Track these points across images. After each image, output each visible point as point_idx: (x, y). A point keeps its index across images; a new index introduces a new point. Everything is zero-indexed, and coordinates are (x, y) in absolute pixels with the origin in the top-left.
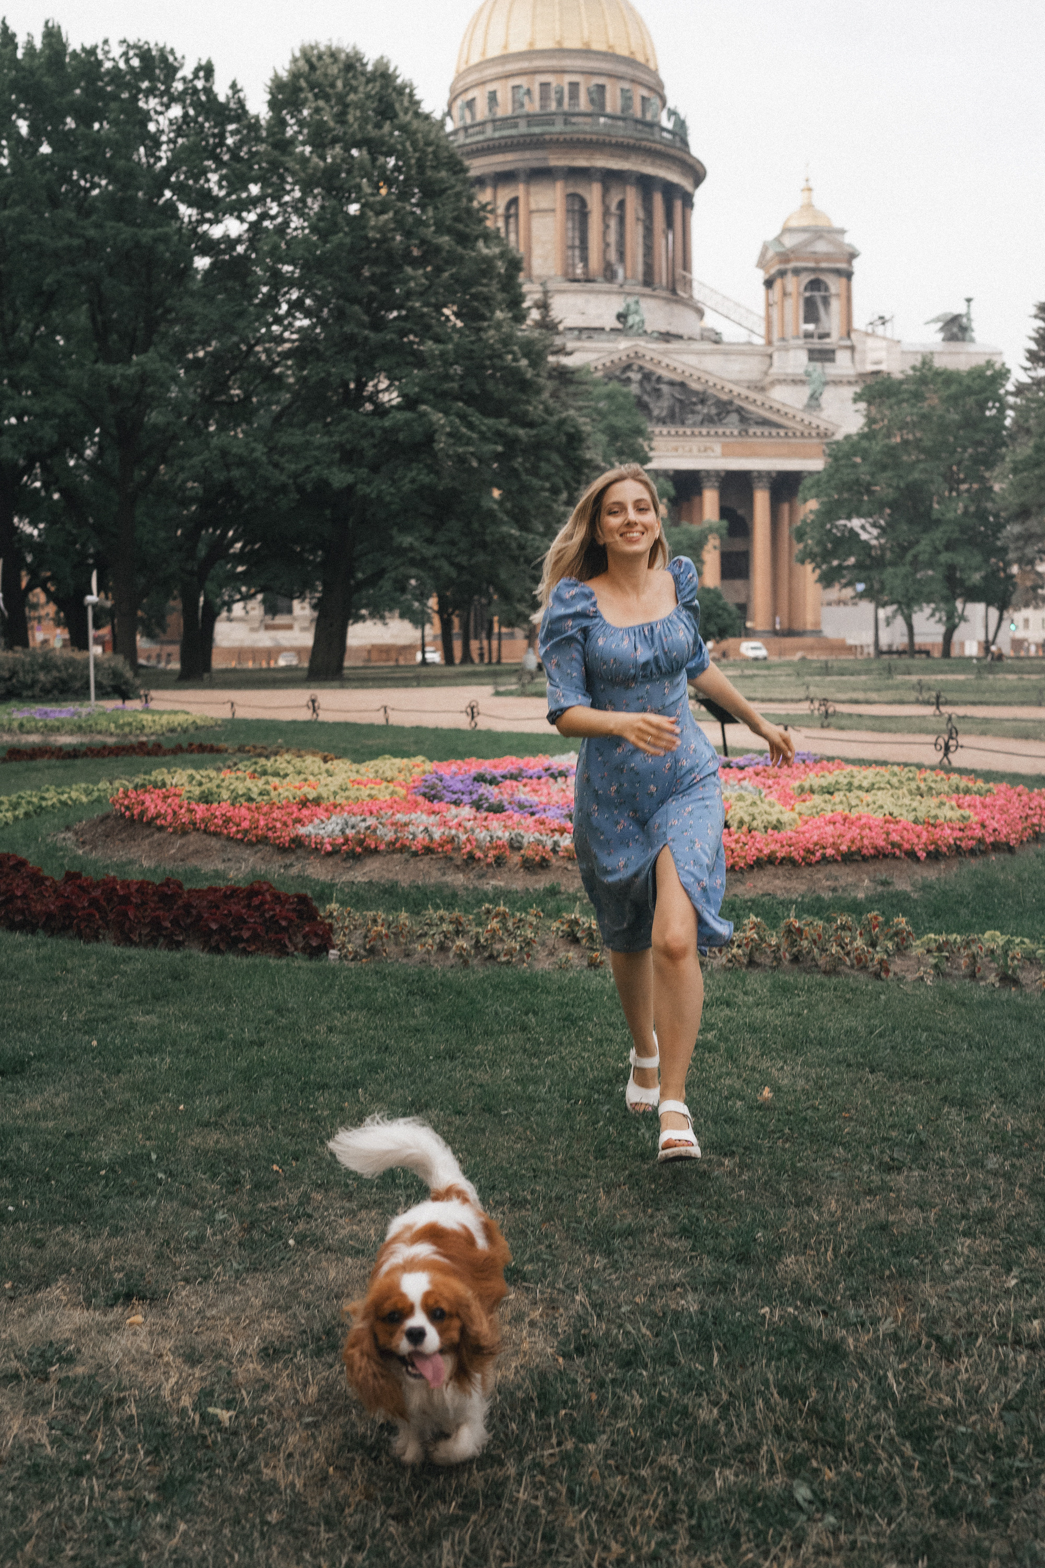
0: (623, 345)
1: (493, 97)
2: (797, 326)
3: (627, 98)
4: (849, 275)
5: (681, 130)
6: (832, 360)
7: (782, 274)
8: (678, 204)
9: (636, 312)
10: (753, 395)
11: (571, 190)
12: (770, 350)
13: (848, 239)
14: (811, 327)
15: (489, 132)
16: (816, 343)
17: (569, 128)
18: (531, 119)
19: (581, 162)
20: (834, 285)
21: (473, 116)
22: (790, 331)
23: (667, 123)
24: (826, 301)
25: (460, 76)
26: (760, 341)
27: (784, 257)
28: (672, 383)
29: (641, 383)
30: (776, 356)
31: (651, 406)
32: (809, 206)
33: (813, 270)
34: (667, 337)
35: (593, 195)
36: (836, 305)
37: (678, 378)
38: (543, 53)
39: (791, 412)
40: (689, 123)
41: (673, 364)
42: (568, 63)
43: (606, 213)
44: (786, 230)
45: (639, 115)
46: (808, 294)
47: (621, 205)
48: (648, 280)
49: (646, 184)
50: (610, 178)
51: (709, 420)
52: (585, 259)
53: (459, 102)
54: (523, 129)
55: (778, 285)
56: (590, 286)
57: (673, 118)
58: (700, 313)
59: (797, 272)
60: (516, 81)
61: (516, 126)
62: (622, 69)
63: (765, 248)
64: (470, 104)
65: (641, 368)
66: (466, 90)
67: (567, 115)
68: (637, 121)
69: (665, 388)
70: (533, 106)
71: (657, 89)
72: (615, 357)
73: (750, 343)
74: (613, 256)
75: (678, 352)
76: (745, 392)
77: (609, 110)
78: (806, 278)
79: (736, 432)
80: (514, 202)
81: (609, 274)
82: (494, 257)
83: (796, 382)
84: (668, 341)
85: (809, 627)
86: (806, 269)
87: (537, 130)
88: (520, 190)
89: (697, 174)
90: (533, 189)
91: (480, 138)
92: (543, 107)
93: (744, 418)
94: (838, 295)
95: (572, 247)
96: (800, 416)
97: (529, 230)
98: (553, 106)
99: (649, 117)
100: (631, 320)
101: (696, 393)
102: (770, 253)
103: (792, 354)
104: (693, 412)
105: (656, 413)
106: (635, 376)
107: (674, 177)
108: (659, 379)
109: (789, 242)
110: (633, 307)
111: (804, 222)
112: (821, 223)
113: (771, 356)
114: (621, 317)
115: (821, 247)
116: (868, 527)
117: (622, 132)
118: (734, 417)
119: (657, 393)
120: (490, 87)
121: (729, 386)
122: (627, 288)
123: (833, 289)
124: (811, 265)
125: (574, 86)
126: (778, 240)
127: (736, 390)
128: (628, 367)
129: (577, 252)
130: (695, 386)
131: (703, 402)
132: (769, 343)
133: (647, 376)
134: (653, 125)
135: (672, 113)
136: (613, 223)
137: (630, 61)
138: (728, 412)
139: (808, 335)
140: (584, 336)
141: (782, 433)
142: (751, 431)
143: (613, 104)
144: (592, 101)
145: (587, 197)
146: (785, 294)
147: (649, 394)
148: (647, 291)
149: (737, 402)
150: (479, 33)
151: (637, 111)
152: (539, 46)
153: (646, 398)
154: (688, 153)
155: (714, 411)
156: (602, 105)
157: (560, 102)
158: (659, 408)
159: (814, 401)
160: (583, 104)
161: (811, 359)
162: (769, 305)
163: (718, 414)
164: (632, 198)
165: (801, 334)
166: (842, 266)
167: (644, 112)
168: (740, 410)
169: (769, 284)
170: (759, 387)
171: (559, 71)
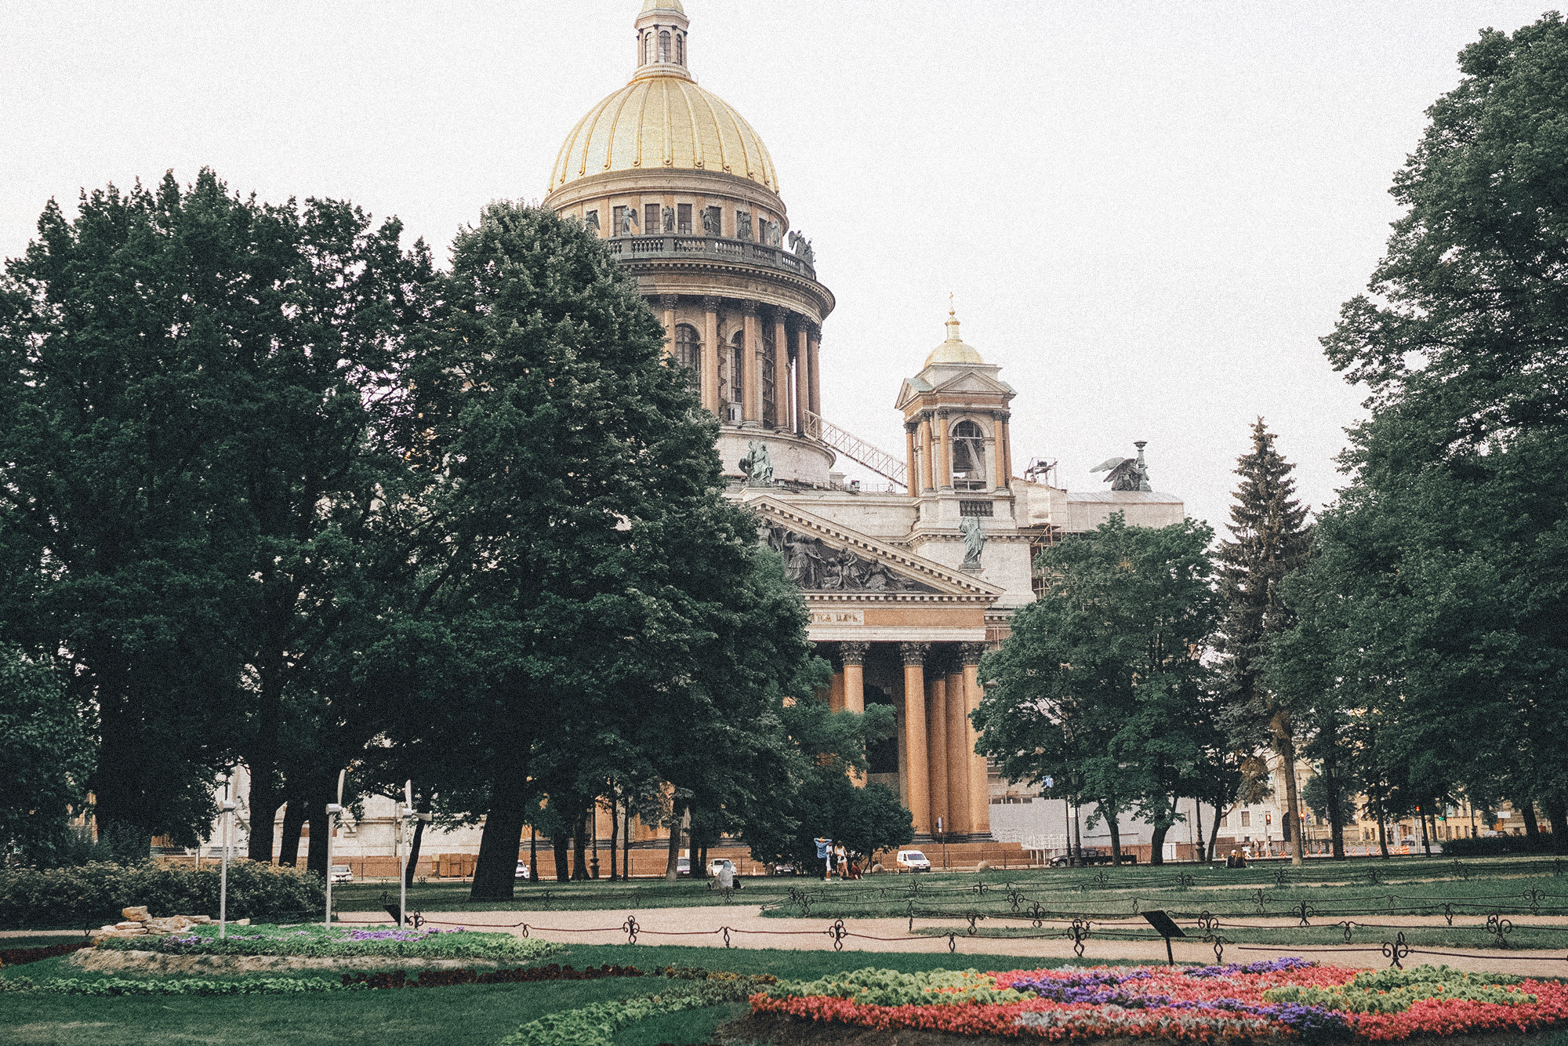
1: (592, 218)
2: (946, 474)
3: (744, 222)
4: (1005, 418)
5: (804, 256)
6: (989, 513)
7: (927, 415)
8: (803, 337)
10: (901, 554)
11: (680, 321)
12: (915, 502)
13: (1001, 377)
14: (961, 475)
16: (969, 494)
17: (679, 254)
18: (636, 243)
19: (694, 290)
20: (988, 428)
22: (939, 479)
23: (789, 249)
24: (979, 447)
26: (902, 491)
27: (929, 397)
28: (805, 541)
30: (922, 509)
32: (955, 342)
33: (964, 412)
34: (796, 486)
35: (706, 325)
36: (990, 451)
38: (650, 173)
39: (945, 573)
40: (813, 248)
41: (806, 518)
42: (679, 184)
43: (721, 346)
44: (929, 367)
45: (757, 240)
46: (957, 438)
47: (739, 337)
48: (769, 422)
49: (766, 315)
50: (726, 308)
51: (848, 583)
54: (627, 253)
55: (922, 428)
57: (796, 243)
58: (830, 458)
59: (945, 413)
60: (621, 202)
61: (618, 250)
62: (739, 191)
63: (907, 386)
65: (769, 523)
67: (677, 241)
68: (756, 247)
69: (797, 546)
71: (778, 213)
73: (891, 494)
74: (729, 394)
75: (811, 504)
76: (891, 551)
77: (724, 234)
78: (955, 421)
79: (881, 597)
83: (949, 538)
84: (796, 491)
85: (977, 829)
86: (954, 411)
87: (645, 255)
89: (825, 303)
92: (649, 230)
93: (891, 580)
94: (992, 440)
96: (956, 577)
98: (661, 230)
99: (769, 242)
101: (834, 552)
102: (913, 393)
103: (941, 506)
106: (764, 532)
107: (798, 307)
109: (934, 380)
110: (759, 454)
111: (951, 358)
112: (970, 359)
113: (918, 509)
115: (972, 385)
117: (740, 258)
118: (879, 580)
120: (590, 207)
121: (872, 544)
122: (747, 430)
123: (986, 433)
124: (960, 405)
125: (685, 208)
126: (920, 377)
127: (881, 548)
128: (756, 522)
130: (834, 544)
131: (842, 562)
132: (914, 493)
133: (777, 533)
134: (773, 251)
135: (796, 238)
136: (729, 357)
137: (748, 183)
138: (872, 574)
139: (959, 485)
141: (936, 598)
142: (899, 596)
143: (729, 227)
145: (700, 329)
146: (931, 438)
148: (770, 433)
149: (882, 562)
150: (577, 149)
151: (755, 236)
152: (645, 165)
154: (815, 280)
155: (855, 573)
157: (669, 225)
160: (696, 227)
162: (912, 450)
163: (861, 577)
164: (752, 328)
165: (951, 484)
166: (997, 407)
167: (762, 237)
168: (885, 571)
169: (912, 427)
170: (904, 544)
171: (671, 193)
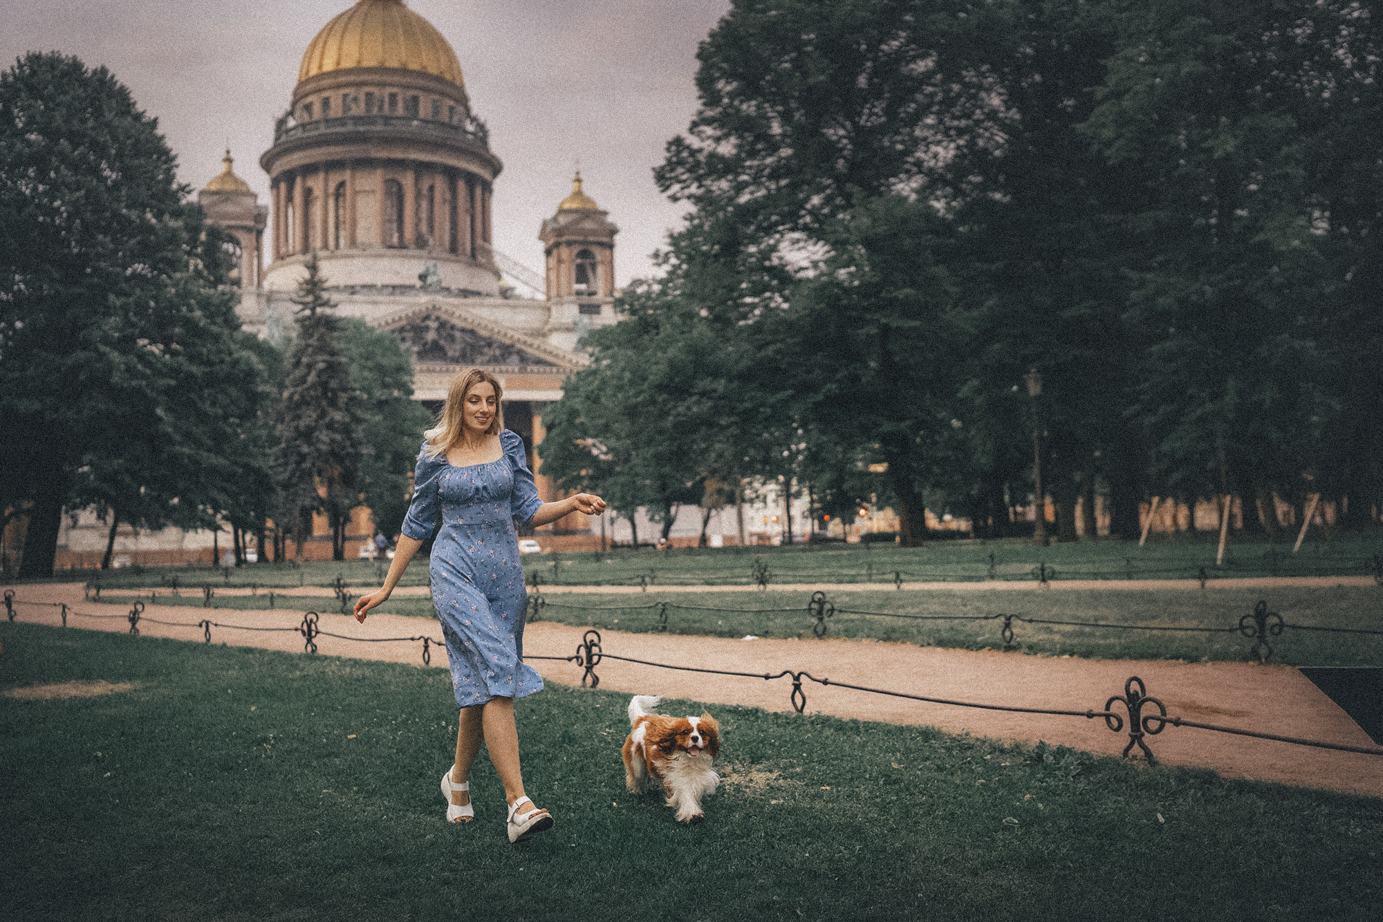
0: (423, 300)
1: (326, 103)
2: (570, 287)
3: (437, 107)
4: (611, 246)
5: (481, 133)
6: (598, 313)
7: (557, 245)
8: (479, 190)
9: (434, 273)
10: (529, 340)
11: (389, 176)
12: (549, 304)
13: (610, 219)
14: (581, 287)
15: (323, 130)
16: (585, 299)
17: (390, 128)
18: (357, 120)
19: (398, 154)
20: (599, 254)
21: (311, 117)
22: (564, 290)
23: (470, 128)
24: (594, 267)
25: (301, 84)
26: (541, 297)
27: (559, 232)
28: (463, 330)
29: (438, 329)
30: (554, 310)
31: (447, 348)
32: (578, 194)
33: (581, 243)
34: (465, 293)
35: (408, 180)
36: (600, 270)
37: (469, 327)
38: (369, 70)
39: (561, 354)
40: (489, 126)
41: (464, 314)
42: (388, 79)
43: (418, 195)
44: (561, 211)
45: (447, 120)
46: (579, 261)
47: (431, 188)
48: (454, 249)
49: (452, 174)
50: (421, 168)
51: (494, 360)
52: (400, 230)
53: (300, 105)
54: (350, 127)
55: (555, 252)
56: (404, 252)
57: (475, 124)
58: (498, 275)
59: (569, 244)
60: (347, 91)
61: (343, 125)
62: (432, 85)
63: (545, 224)
64: (308, 108)
65: (438, 318)
66: (306, 95)
67: (387, 120)
68: (443, 124)
69: (458, 334)
70: (359, 110)
71: (462, 100)
72: (417, 309)
73: (533, 299)
74: (424, 228)
75: (473, 306)
76: (523, 338)
77: (422, 114)
78: (576, 249)
79: (517, 370)
80: (342, 184)
81: (421, 243)
82: (179, 228)
83: (567, 329)
84: (465, 297)
85: (581, 527)
86: (575, 242)
87: (361, 129)
88: (347, 175)
89: (496, 168)
90: (358, 175)
91: (316, 133)
92: (368, 111)
93: (524, 359)
94: (602, 262)
95: (390, 221)
96: (568, 356)
97: (354, 207)
98: (375, 111)
99: (455, 122)
100: (431, 279)
101: (484, 339)
102: (549, 229)
103: (566, 307)
104: (482, 353)
105: (450, 354)
106: (433, 324)
107: (474, 168)
108: (453, 327)
109: (562, 220)
110: (432, 270)
111: (575, 205)
112: (588, 206)
113: (549, 309)
114: (423, 277)
115: (588, 225)
116: (598, 444)
117: (433, 133)
118: (515, 358)
119: (451, 338)
120: (326, 94)
121: (510, 333)
122: (434, 255)
123: (599, 258)
124: (581, 238)
125: (393, 97)
126: (555, 219)
127: (517, 336)
128: (427, 318)
129: (395, 225)
130: (483, 333)
131: (490, 345)
132: (549, 299)
133: (443, 325)
134: (459, 129)
135: (475, 120)
136: (424, 204)
137: (439, 79)
138: (510, 354)
139: (579, 293)
140: (398, 292)
141: (554, 370)
142: (529, 369)
143: (424, 110)
144: (406, 108)
145: (404, 182)
146: (560, 261)
147: (445, 339)
148: (452, 257)
149: (518, 346)
150: (317, 52)
151: (444, 116)
152: (365, 64)
153: (442, 342)
154: (487, 150)
155: (498, 352)
156: (417, 111)
157: (381, 108)
158: (453, 350)
159: (581, 345)
160: (400, 110)
161: (581, 312)
162: (548, 269)
163: (503, 355)
164: (440, 184)
165: (574, 292)
166: (605, 239)
167: (451, 118)
168: (520, 353)
169: (548, 252)
170: (541, 334)
171: (383, 85)
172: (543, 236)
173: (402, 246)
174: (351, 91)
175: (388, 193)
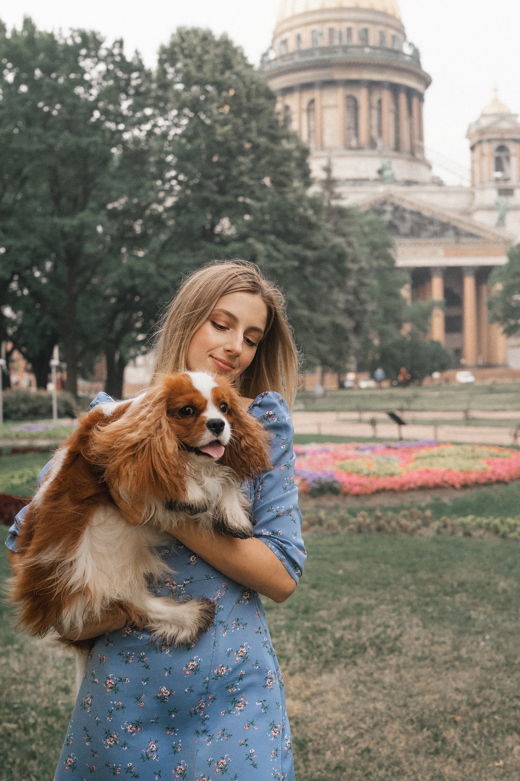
0: (382, 189)
1: (299, 38)
2: (491, 174)
3: (382, 35)
5: (416, 56)
6: (512, 195)
7: (480, 142)
8: (415, 101)
9: (389, 168)
11: (348, 93)
12: (474, 190)
14: (499, 175)
15: (297, 59)
16: (503, 185)
17: (346, 56)
18: (323, 50)
19: (354, 75)
20: (513, 148)
21: (287, 49)
22: (486, 177)
23: (407, 50)
24: (508, 158)
25: (279, 24)
26: (467, 184)
27: (482, 132)
28: (411, 212)
29: (393, 212)
30: (477, 194)
31: (400, 226)
32: (496, 101)
33: (500, 140)
34: (409, 183)
35: (362, 96)
36: (514, 161)
37: (416, 209)
38: (330, 10)
39: (487, 229)
40: (421, 51)
42: (345, 15)
43: (370, 107)
44: (483, 115)
45: (390, 46)
46: (497, 154)
47: (380, 102)
48: (397, 148)
49: (395, 89)
50: (373, 86)
51: (435, 234)
52: (357, 135)
53: (278, 40)
54: (317, 56)
55: (478, 149)
56: (361, 152)
57: (411, 48)
58: (430, 167)
59: (489, 141)
60: (314, 27)
61: (313, 55)
62: (379, 18)
63: (470, 126)
64: (285, 42)
65: (393, 204)
66: (283, 33)
67: (345, 48)
68: (389, 50)
69: (408, 216)
70: (324, 42)
71: (401, 30)
72: (376, 197)
73: (461, 186)
74: (375, 133)
75: (416, 193)
76: (459, 217)
77: (371, 43)
78: (495, 145)
79: (453, 242)
80: (313, 101)
81: (372, 144)
83: (490, 209)
84: (409, 186)
85: (500, 362)
86: (495, 139)
87: (326, 57)
88: (316, 94)
89: (427, 81)
90: (324, 93)
91: (292, 62)
92: (330, 43)
93: (458, 233)
94: (515, 155)
95: (349, 128)
96: (492, 231)
97: (322, 118)
98: (336, 42)
99: (396, 47)
100: (387, 173)
101: (428, 218)
102: (473, 130)
103: (487, 191)
104: (426, 230)
105: (402, 231)
106: (389, 208)
107: (411, 83)
108: (404, 210)
109: (485, 122)
110: (387, 165)
111: (494, 110)
112: (504, 111)
113: (474, 193)
114: (380, 172)
115: (505, 125)
117: (380, 57)
118: (451, 233)
119: (403, 219)
120: (297, 31)
121: (447, 214)
122: (384, 153)
123: (512, 151)
124: (499, 136)
125: (349, 30)
126: (478, 122)
127: (452, 215)
128: (385, 203)
129: (352, 131)
130: (427, 214)
131: (431, 223)
132: (473, 185)
133: (396, 209)
134: (398, 53)
135: (411, 45)
136: (375, 113)
137: (384, 14)
138: (447, 229)
139: (497, 180)
140: (357, 184)
141: (481, 241)
142: (462, 241)
143: (373, 40)
144: (360, 38)
145: (359, 97)
146: (482, 155)
147: (399, 220)
148: (398, 154)
149: (454, 223)
151: (389, 44)
152: (328, 6)
153: (396, 222)
154: (421, 69)
155: (438, 229)
156: (367, 41)
157: (341, 40)
158: (405, 227)
159: (501, 221)
160: (355, 40)
161: (499, 195)
162: (473, 162)
163: (442, 231)
164: (387, 97)
165: (493, 179)
166: (518, 137)
167: (393, 44)
168: (455, 228)
169: (473, 148)
170: (467, 213)
171: (340, 21)
172: (469, 136)
173: (359, 148)
174: (316, 27)
175: (348, 107)
